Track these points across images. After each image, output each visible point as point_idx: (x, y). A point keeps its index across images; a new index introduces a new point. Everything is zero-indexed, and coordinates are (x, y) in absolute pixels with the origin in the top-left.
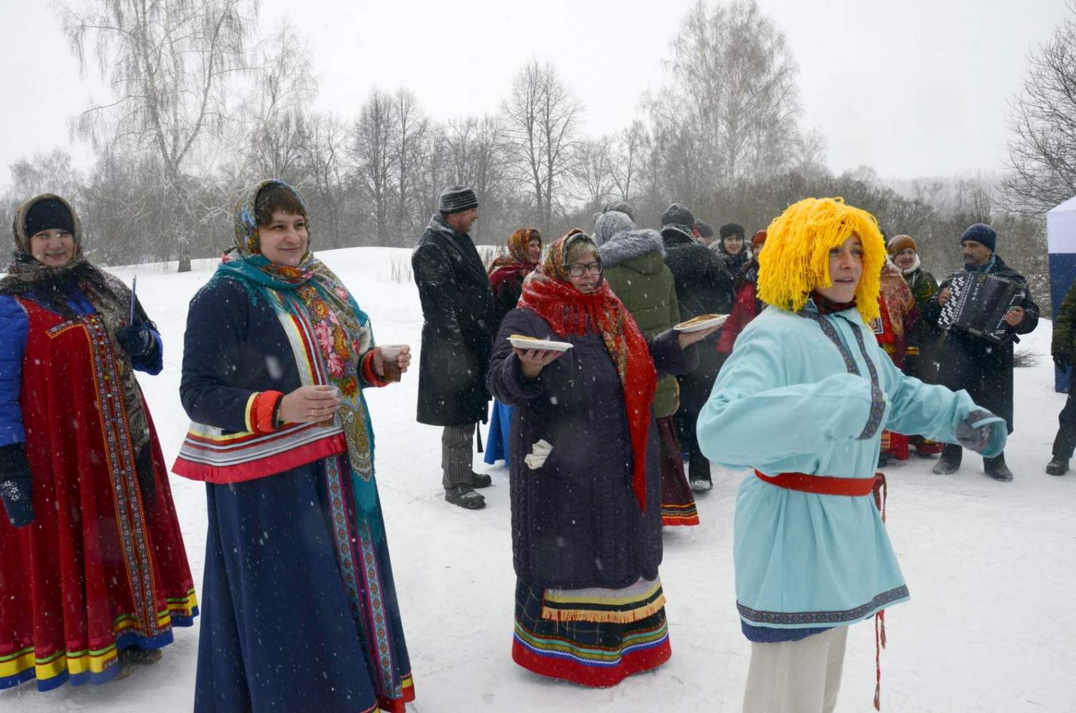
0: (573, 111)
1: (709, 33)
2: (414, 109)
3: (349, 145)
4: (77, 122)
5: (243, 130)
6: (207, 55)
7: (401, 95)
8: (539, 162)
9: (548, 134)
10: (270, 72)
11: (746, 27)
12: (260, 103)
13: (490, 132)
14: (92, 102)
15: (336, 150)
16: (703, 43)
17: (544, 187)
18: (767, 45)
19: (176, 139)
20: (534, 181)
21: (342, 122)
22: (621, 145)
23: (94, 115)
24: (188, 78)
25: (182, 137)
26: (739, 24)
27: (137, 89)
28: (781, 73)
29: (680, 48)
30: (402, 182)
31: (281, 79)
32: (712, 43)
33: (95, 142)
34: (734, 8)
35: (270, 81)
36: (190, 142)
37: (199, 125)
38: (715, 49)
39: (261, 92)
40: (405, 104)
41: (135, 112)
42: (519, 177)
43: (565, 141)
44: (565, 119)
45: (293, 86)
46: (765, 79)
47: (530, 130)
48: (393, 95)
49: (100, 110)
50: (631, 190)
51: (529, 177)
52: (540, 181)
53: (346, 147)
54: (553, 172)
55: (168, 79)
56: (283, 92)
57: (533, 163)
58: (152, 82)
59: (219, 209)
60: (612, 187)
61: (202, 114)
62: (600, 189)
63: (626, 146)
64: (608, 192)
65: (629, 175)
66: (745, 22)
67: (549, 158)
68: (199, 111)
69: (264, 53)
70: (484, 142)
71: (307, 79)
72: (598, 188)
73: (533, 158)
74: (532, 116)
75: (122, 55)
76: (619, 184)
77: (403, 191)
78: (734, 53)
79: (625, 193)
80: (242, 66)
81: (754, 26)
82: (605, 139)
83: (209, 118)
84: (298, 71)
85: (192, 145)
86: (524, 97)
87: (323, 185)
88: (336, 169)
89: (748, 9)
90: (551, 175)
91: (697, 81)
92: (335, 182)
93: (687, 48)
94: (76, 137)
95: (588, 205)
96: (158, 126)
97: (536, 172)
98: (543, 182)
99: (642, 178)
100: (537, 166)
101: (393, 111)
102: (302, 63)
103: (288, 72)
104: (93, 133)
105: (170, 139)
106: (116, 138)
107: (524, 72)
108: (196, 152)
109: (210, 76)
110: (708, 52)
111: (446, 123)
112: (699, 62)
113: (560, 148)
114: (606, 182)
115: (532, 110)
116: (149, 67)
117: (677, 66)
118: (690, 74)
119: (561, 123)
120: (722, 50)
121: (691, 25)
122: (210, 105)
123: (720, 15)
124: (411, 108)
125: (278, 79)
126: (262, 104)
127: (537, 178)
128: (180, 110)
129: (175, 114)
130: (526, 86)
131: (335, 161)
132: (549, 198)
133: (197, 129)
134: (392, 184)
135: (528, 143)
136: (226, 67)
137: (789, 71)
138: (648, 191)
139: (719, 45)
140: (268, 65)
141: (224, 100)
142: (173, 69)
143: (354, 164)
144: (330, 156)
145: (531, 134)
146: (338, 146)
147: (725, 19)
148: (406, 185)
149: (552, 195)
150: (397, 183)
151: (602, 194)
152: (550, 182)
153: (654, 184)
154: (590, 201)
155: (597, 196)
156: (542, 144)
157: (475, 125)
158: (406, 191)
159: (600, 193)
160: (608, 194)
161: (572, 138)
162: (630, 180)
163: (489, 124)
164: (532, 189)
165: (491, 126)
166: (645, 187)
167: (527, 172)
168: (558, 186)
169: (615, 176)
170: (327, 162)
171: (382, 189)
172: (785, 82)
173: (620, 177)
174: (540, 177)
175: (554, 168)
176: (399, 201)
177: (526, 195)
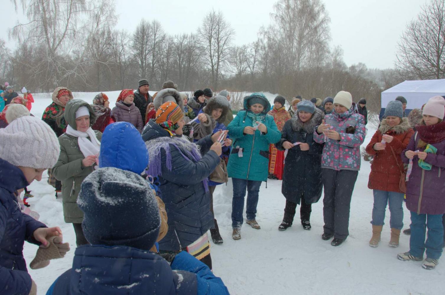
0: (230, 34)
1: (291, 2)
2: (159, 30)
3: (130, 44)
4: (12, 31)
5: (84, 37)
6: (69, 4)
7: (154, 23)
8: (214, 56)
9: (218, 43)
10: (96, 12)
12: (91, 26)
13: (193, 41)
14: (18, 23)
15: (125, 46)
17: (215, 67)
18: (317, 9)
19: (54, 40)
20: (211, 64)
21: (128, 34)
22: (251, 50)
23: (19, 28)
24: (61, 14)
25: (57, 39)
27: (38, 17)
28: (323, 21)
29: (278, 8)
30: (153, 61)
31: (101, 16)
32: (292, 7)
33: (19, 39)
35: (96, 16)
36: (60, 42)
37: (64, 34)
38: (294, 10)
39: (92, 21)
40: (156, 26)
41: (37, 27)
42: (205, 62)
43: (225, 47)
44: (226, 37)
45: (106, 19)
47: (210, 41)
48: (151, 23)
49: (22, 26)
50: (255, 69)
51: (209, 62)
52: (214, 64)
53: (129, 45)
54: (220, 61)
55: (52, 14)
56: (102, 21)
57: (211, 56)
58: (45, 15)
59: (72, 71)
60: (246, 68)
61: (66, 30)
62: (242, 68)
63: (254, 50)
65: (254, 63)
68: (65, 29)
69: (94, 4)
70: (190, 45)
71: (112, 16)
72: (241, 67)
73: (211, 54)
74: (211, 35)
75: (32, 3)
76: (249, 66)
77: (153, 65)
78: (302, 12)
79: (252, 71)
80: (84, 9)
82: (244, 46)
83: (69, 32)
84: (108, 13)
85: (61, 43)
86: (208, 27)
87: (118, 61)
88: (124, 55)
90: (218, 62)
91: (285, 23)
92: (124, 60)
93: (281, 8)
94: (11, 37)
95: (237, 75)
96: (47, 34)
97: (212, 60)
98: (215, 64)
99: (260, 65)
100: (212, 58)
101: (150, 30)
102: (110, 9)
103: (104, 13)
104: (19, 36)
105: (52, 40)
106: (28, 38)
107: (209, 16)
108: (63, 46)
109: (70, 13)
110: (290, 11)
111: (174, 36)
112: (286, 15)
113: (223, 50)
114: (244, 65)
115: (211, 33)
116: (44, 8)
117: (277, 16)
118: (282, 20)
119: (224, 39)
120: (297, 10)
122: (70, 26)
125: (100, 15)
126: (92, 27)
127: (212, 63)
128: (57, 28)
129: (54, 29)
130: (209, 22)
131: (124, 51)
132: (217, 71)
133: (64, 36)
134: (149, 62)
135: (209, 47)
136: (78, 10)
137: (326, 21)
138: (263, 70)
139: (295, 8)
140: (96, 9)
141: (76, 24)
142: (54, 10)
143: (132, 53)
144: (122, 48)
145: (210, 43)
146: (125, 44)
148: (155, 63)
149: (219, 70)
150: (151, 62)
151: (242, 70)
152: (218, 65)
153: (266, 67)
154: (237, 73)
155: (240, 71)
156: (215, 48)
157: (187, 38)
158: (155, 66)
159: (241, 70)
160: (245, 71)
161: (229, 46)
162: (255, 65)
163: (193, 37)
164: (210, 67)
165: (194, 39)
166: (261, 68)
167: (208, 60)
168: (222, 67)
169: (248, 63)
170: (120, 51)
171: (144, 64)
172: (324, 25)
173: (250, 63)
174: (213, 62)
175: (220, 59)
176: (151, 70)
177: (207, 69)
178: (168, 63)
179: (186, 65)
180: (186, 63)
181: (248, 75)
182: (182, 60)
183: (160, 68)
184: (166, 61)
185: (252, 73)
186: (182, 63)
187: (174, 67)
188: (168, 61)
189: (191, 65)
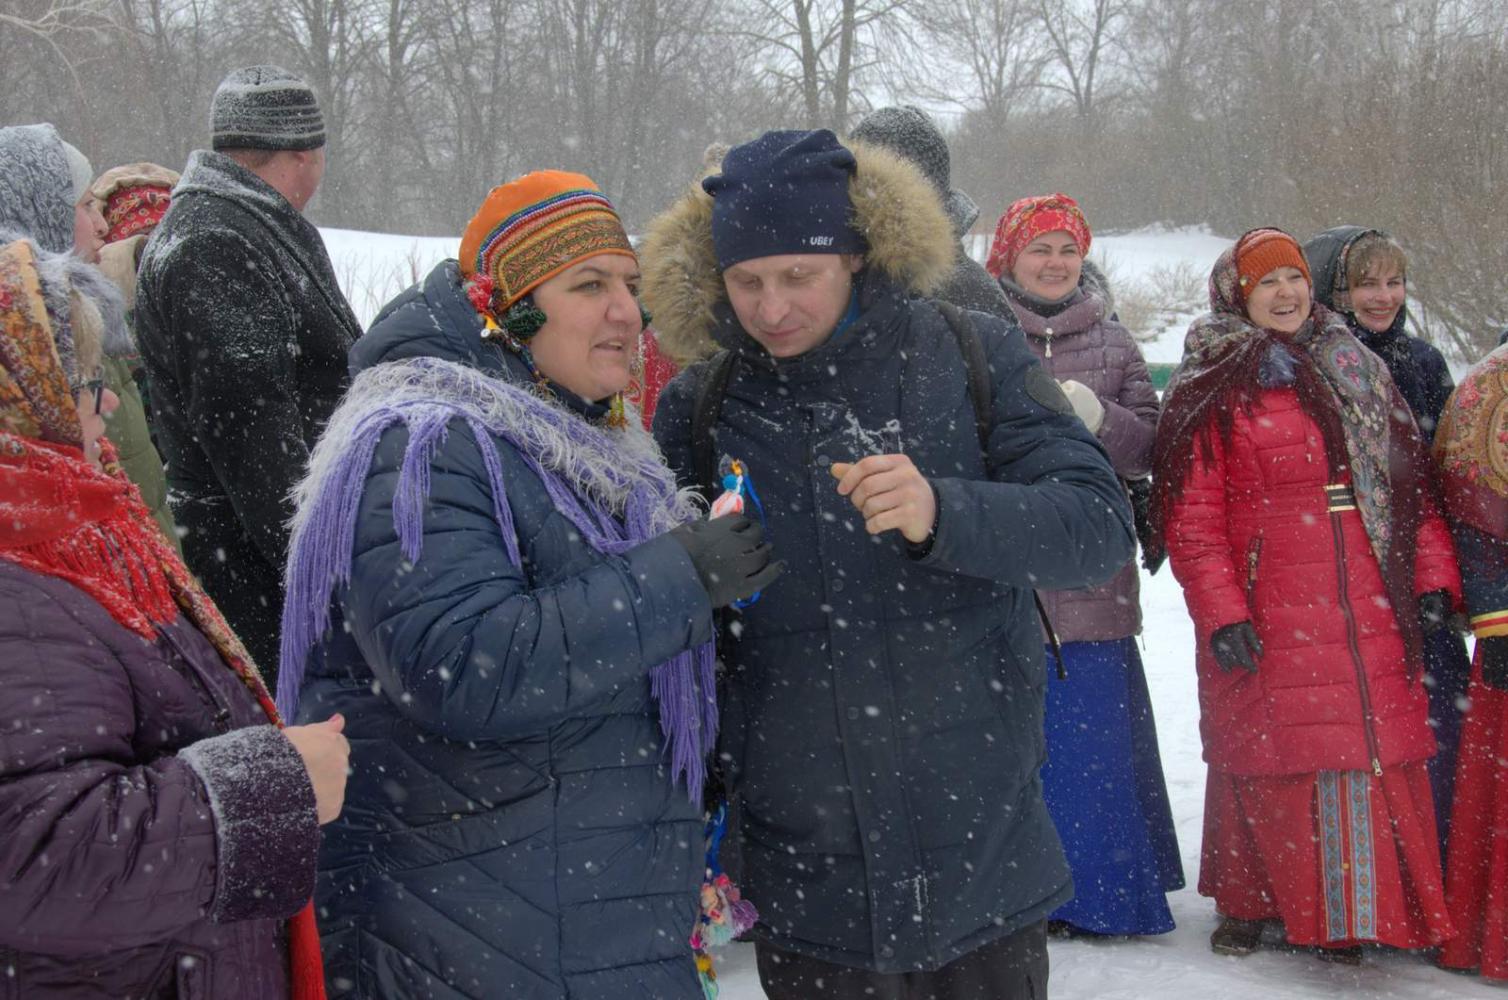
17: (829, 62)
20: (796, 42)
30: (394, 24)
42: (755, 29)
50: (1104, 72)
51: (782, 29)
52: (816, 43)
54: (857, 15)
60: (1041, 63)
62: (1008, 68)
64: (1033, 81)
65: (1100, 26)
72: (1002, 64)
76: (1063, 54)
77: (397, 53)
79: (1083, 84)
90: (849, 24)
95: (972, 118)
97: (802, 13)
98: (826, 43)
99: (1141, 37)
114: (1029, 44)
127: (805, 31)
132: (840, 90)
134: (366, 34)
138: (1161, 75)
148: (408, 36)
149: (851, 84)
150: (379, 28)
151: (1014, 86)
152: (848, 46)
153: (1179, 54)
154: (978, 105)
155: (999, 91)
158: (408, 55)
159: (1006, 82)
160: (1033, 83)
162: (1102, 40)
164: (791, 65)
166: (1148, 63)
167: (776, 13)
168: (872, 58)
169: (1056, 26)
171: (333, 50)
173: (1069, 31)
174: (815, 26)
176: (384, 86)
177: (771, 82)
178: (499, 40)
179: (629, 56)
180: (623, 38)
181: (1052, 113)
182: (599, 22)
183: (448, 71)
184: (489, 25)
185: (1084, 101)
186: (598, 41)
187: (542, 67)
188: (499, 27)
189: (658, 54)
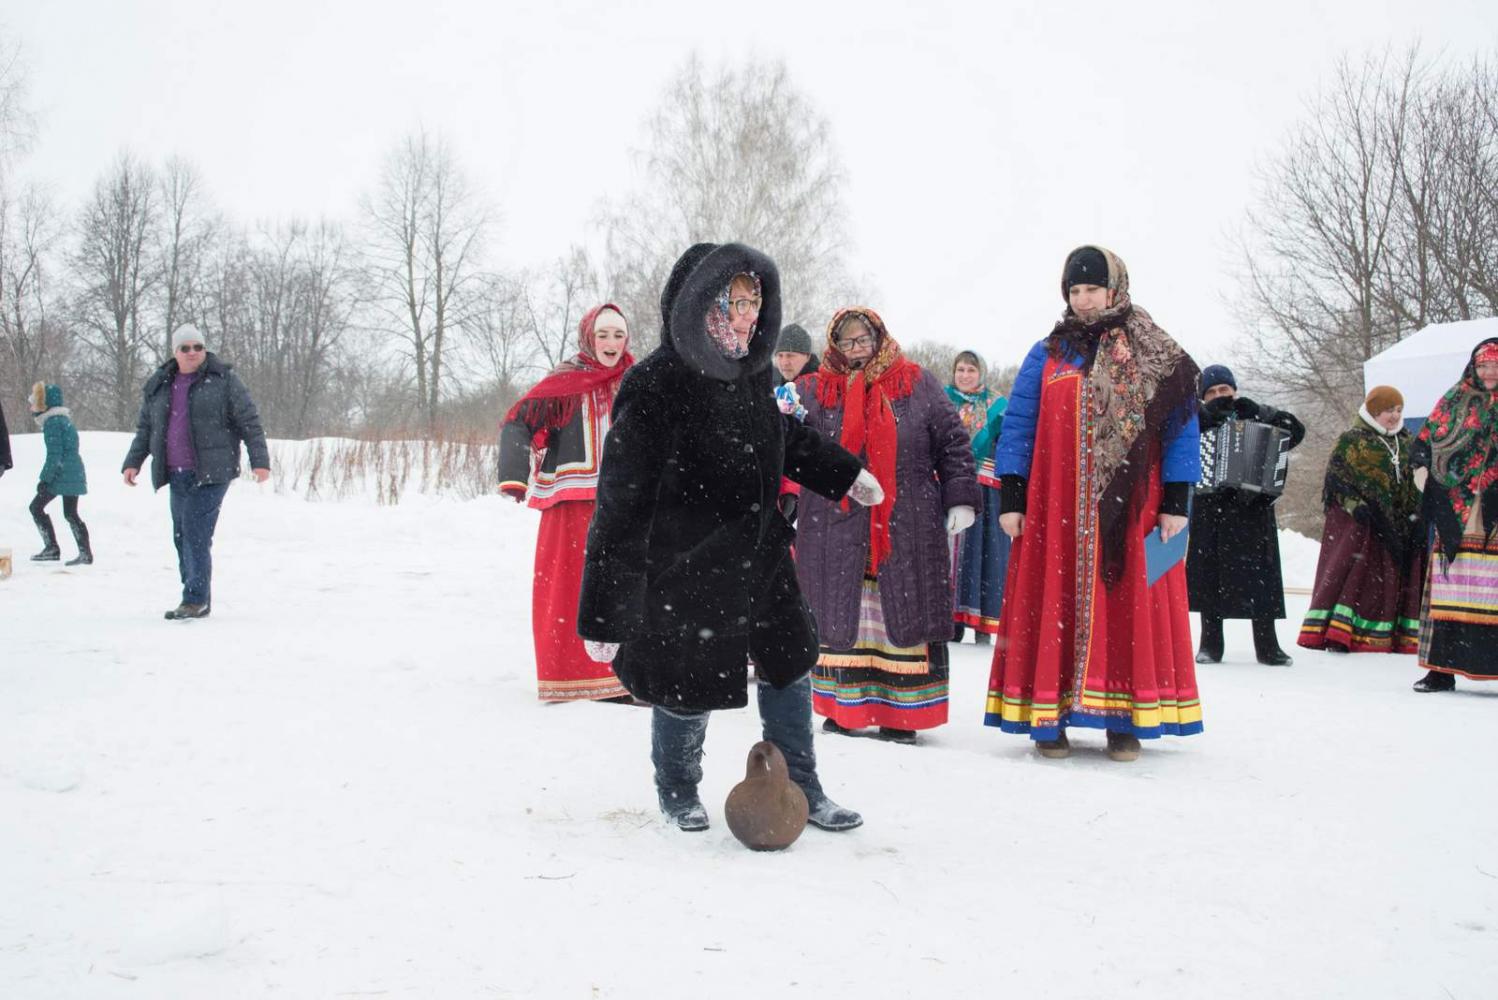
0: (483, 221)
1: (708, 110)
2: (197, 195)
3: (68, 247)
7: (174, 167)
8: (423, 304)
9: (439, 255)
11: (769, 103)
13: (331, 246)
15: (41, 256)
16: (697, 127)
17: (429, 346)
18: (799, 135)
20: (412, 335)
22: (553, 286)
26: (759, 98)
28: (823, 183)
29: (660, 131)
32: (712, 127)
34: (750, 71)
38: (717, 136)
40: (182, 184)
42: (385, 327)
43: (466, 270)
44: (468, 233)
46: (794, 191)
47: (409, 247)
48: (159, 169)
51: (405, 328)
52: (423, 336)
53: (64, 251)
54: (445, 322)
57: (412, 305)
62: (510, 359)
63: (561, 288)
64: (527, 364)
65: (565, 336)
66: (768, 94)
67: (439, 296)
70: (319, 264)
72: (506, 356)
73: (411, 296)
74: (413, 224)
76: (546, 351)
78: (745, 144)
81: (780, 102)
82: (526, 272)
86: (400, 192)
87: (11, 318)
88: (38, 291)
89: (772, 76)
90: (440, 327)
91: (685, 187)
92: (35, 315)
93: (670, 131)
97: (416, 320)
98: (428, 337)
100: (418, 309)
101: (156, 194)
107: (402, 146)
110: (704, 140)
111: (252, 224)
112: (690, 156)
113: (455, 282)
114: (523, 346)
115: (414, 213)
117: (654, 160)
118: (674, 174)
119: (462, 239)
120: (729, 137)
121: (679, 94)
123: (726, 83)
124: (191, 193)
127: (417, 330)
130: (405, 170)
131: (37, 275)
132: (436, 361)
135: (404, 271)
137: (834, 180)
139: (724, 131)
143: (76, 282)
144: (28, 264)
145: (410, 255)
146: (45, 248)
147: (735, 88)
149: (441, 359)
152: (440, 339)
154: (494, 378)
156: (428, 274)
157: (304, 233)
159: (509, 364)
161: (478, 265)
162: (567, 343)
163: (327, 232)
165: (332, 236)
167: (401, 319)
168: (452, 347)
169: (541, 336)
170: (19, 275)
172: (828, 197)
173: (547, 338)
174: (422, 329)
175: (445, 315)
177: (399, 355)
